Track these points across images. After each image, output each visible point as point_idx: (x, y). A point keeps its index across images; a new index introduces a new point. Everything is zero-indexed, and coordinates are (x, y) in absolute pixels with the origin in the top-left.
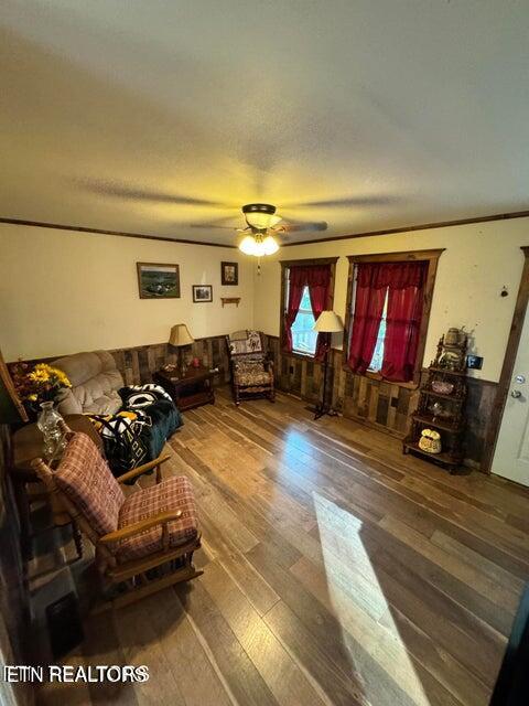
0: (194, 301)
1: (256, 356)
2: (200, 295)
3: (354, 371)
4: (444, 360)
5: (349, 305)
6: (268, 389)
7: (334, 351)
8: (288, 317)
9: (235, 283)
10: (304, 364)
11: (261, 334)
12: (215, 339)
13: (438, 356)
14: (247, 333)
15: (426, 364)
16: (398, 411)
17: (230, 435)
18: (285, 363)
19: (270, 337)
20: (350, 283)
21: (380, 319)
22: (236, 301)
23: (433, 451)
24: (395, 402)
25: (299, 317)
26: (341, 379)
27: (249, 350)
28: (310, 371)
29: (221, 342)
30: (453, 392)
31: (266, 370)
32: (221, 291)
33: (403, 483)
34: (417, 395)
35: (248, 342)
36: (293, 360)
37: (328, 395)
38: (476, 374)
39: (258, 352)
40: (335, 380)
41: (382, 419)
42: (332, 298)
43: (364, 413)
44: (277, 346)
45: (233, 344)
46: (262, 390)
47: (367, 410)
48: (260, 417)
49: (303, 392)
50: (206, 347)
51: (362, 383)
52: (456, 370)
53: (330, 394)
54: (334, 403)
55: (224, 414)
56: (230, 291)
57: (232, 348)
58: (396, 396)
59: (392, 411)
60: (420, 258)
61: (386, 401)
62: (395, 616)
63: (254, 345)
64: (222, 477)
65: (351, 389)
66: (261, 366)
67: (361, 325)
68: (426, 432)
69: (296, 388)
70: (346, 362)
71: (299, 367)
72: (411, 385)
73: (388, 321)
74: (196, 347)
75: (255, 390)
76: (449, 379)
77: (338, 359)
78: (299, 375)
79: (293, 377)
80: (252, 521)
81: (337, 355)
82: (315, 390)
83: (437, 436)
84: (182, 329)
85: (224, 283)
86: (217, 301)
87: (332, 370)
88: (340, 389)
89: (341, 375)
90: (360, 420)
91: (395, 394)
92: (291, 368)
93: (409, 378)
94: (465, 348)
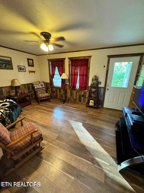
0: (19, 71)
1: (43, 89)
2: (20, 69)
3: (72, 89)
4: (94, 83)
5: (69, 72)
6: (49, 98)
7: (66, 85)
8: (52, 76)
9: (33, 66)
10: (58, 89)
11: (44, 82)
12: (28, 85)
13: (92, 83)
14: (39, 82)
15: (90, 85)
16: (84, 98)
18: (52, 90)
19: (46, 83)
20: (69, 65)
21: (78, 75)
22: (34, 72)
23: (93, 105)
24: (83, 96)
25: (55, 76)
26: (69, 92)
27: (41, 87)
28: (60, 91)
29: (30, 86)
30: (96, 91)
31: (47, 92)
32: (28, 68)
33: (88, 113)
34: (88, 93)
35: (40, 85)
36: (55, 89)
37: (66, 97)
38: (100, 86)
39: (44, 88)
40: (67, 93)
41: (80, 101)
42: (65, 70)
43: (75, 100)
44: (49, 85)
45: (35, 86)
46: (47, 98)
47: (76, 99)
48: (48, 105)
49: (58, 97)
50: (25, 87)
51: (74, 92)
52: (96, 85)
54: (67, 99)
55: (36, 107)
56: (31, 69)
57: (35, 87)
59: (82, 98)
60: (86, 58)
61: (81, 96)
62: (95, 139)
63: (42, 85)
64: (41, 123)
65: (72, 94)
66: (45, 92)
67: (73, 76)
68: (91, 101)
69: (56, 97)
70: (70, 87)
71: (56, 91)
72: (86, 91)
73: (80, 75)
74: (21, 87)
75: (45, 98)
76: (95, 88)
77: (67, 87)
78: (57, 93)
79: (55, 94)
80: (54, 130)
81: (67, 86)
82: (62, 96)
83: (93, 101)
84: (16, 81)
85: (29, 66)
86: (27, 72)
87: (66, 90)
88: (69, 95)
89: (69, 91)
90: (75, 102)
91: (83, 94)
92: (54, 91)
93: (86, 89)
94: (97, 80)
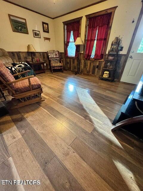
0: (34, 37)
1: (57, 59)
2: (36, 35)
3: (86, 59)
4: (113, 48)
5: (85, 36)
6: (61, 68)
8: (66, 44)
9: (48, 32)
10: (72, 60)
11: (58, 52)
12: (43, 53)
13: (111, 48)
14: (54, 51)
15: (107, 53)
16: (98, 69)
17: (51, 78)
18: (66, 61)
19: (61, 53)
20: (86, 27)
21: (95, 40)
22: (48, 39)
23: (107, 77)
24: (97, 67)
25: (70, 44)
26: (83, 63)
27: (55, 56)
28: (74, 63)
29: (45, 55)
30: (114, 59)
31: (60, 62)
32: (43, 35)
34: (104, 63)
35: (54, 54)
36: (69, 59)
37: (79, 69)
38: (121, 53)
39: (58, 57)
40: (81, 63)
41: (93, 73)
42: (80, 34)
43: (88, 72)
44: (63, 55)
45: (49, 54)
46: (60, 68)
47: (89, 71)
48: (59, 75)
49: (72, 69)
50: (41, 55)
51: (88, 62)
52: (116, 51)
53: (79, 68)
54: (80, 71)
56: (46, 35)
57: (49, 55)
58: (98, 65)
59: (96, 69)
60: (109, 12)
61: (95, 67)
63: (56, 55)
65: (85, 65)
66: (59, 62)
67: (89, 41)
68: (106, 72)
69: (69, 69)
70: (84, 57)
71: (70, 61)
72: (102, 60)
73: (97, 40)
74: (37, 54)
75: (57, 68)
76: (113, 55)
77: (82, 56)
78: (70, 65)
79: (68, 65)
80: (58, 92)
81: (82, 55)
82: (75, 68)
83: (108, 72)
84: (31, 46)
85: (44, 31)
86: (42, 39)
87: (80, 60)
88: (82, 66)
89: (83, 61)
90: (88, 74)
91: (97, 64)
92: (68, 62)
93: (102, 58)
94: (119, 44)
